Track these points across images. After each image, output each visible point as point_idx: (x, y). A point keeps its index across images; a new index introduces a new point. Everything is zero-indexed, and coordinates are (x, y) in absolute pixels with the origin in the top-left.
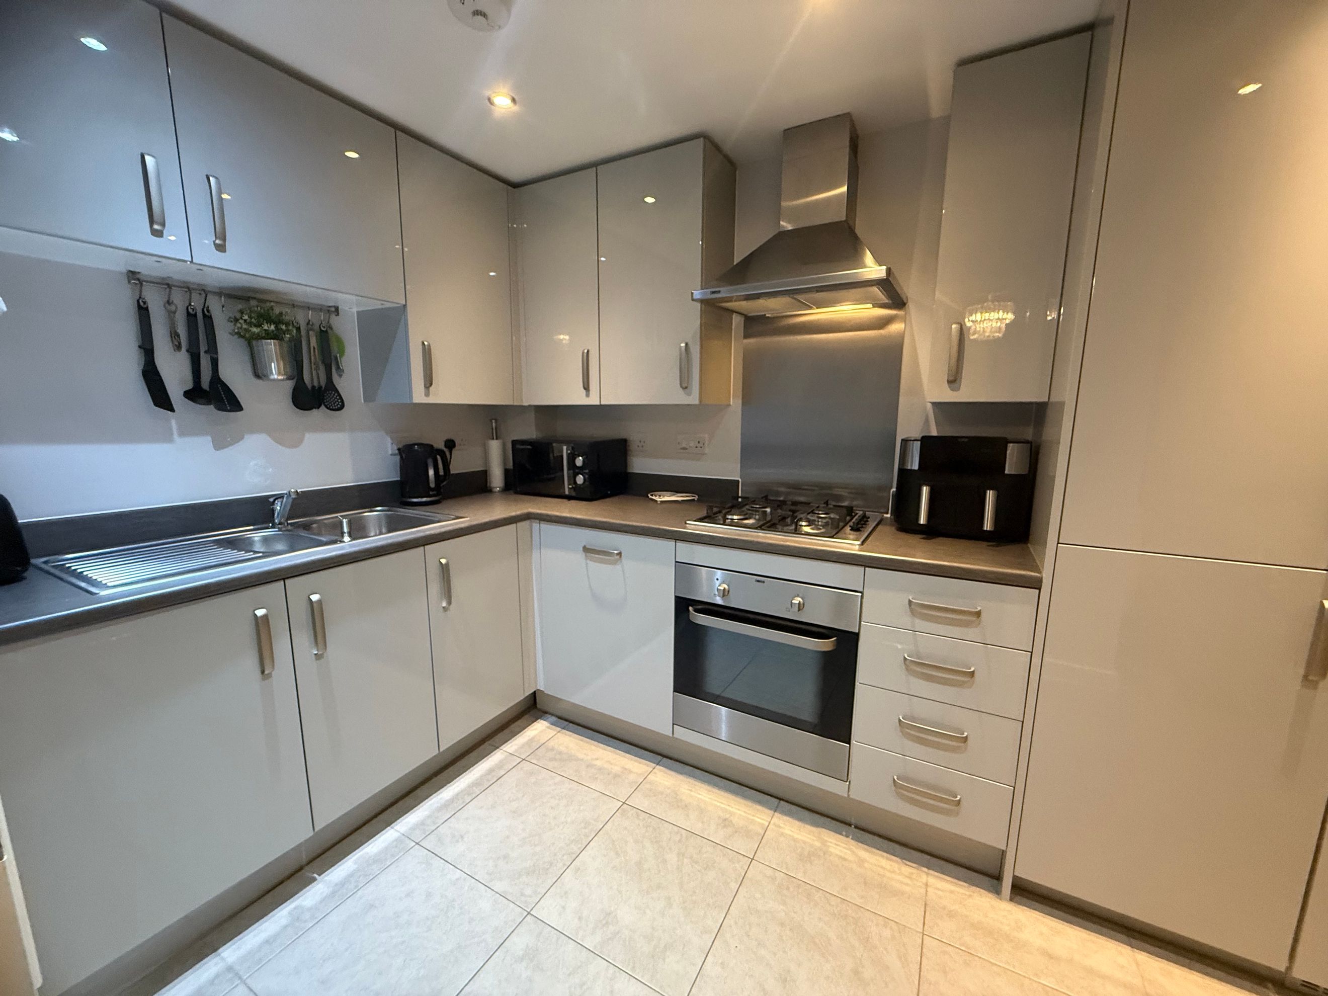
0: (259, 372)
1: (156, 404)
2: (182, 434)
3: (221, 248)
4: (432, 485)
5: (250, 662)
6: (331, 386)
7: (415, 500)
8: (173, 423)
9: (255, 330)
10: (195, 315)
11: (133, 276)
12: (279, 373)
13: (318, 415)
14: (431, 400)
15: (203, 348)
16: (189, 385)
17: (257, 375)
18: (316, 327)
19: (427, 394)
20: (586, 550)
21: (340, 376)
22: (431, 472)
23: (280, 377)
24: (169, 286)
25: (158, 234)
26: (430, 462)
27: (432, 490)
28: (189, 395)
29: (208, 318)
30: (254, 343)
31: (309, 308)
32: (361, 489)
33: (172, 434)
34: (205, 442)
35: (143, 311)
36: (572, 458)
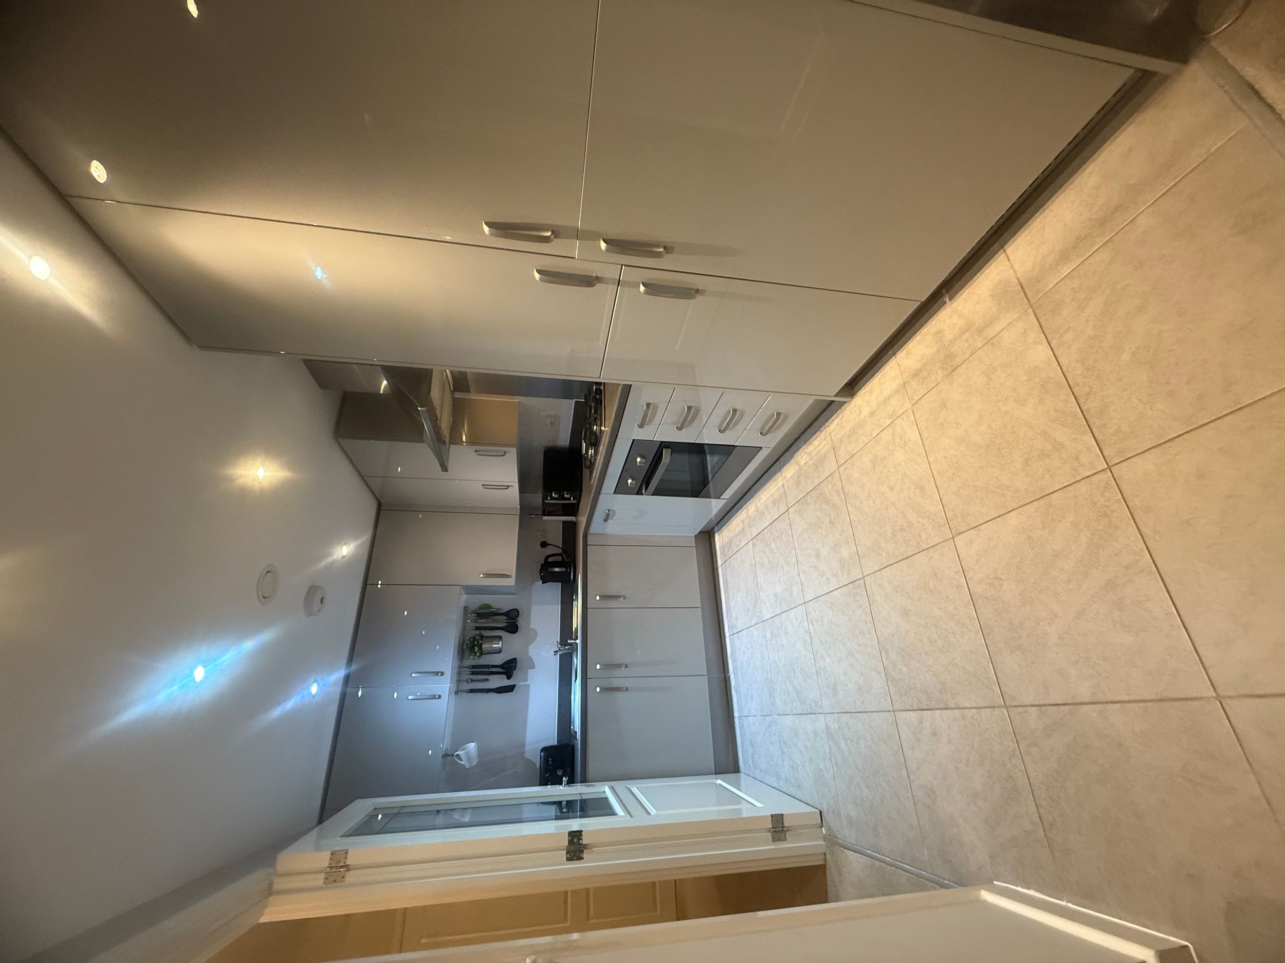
0: (499, 651)
1: (512, 691)
2: (526, 680)
3: (442, 673)
4: (564, 570)
5: (619, 695)
6: (507, 614)
7: (572, 577)
8: (521, 683)
9: (478, 654)
10: (472, 672)
11: (456, 693)
12: (499, 644)
13: (521, 622)
14: (513, 574)
15: (487, 670)
16: (504, 676)
17: (500, 652)
18: (476, 618)
19: (510, 576)
20: (606, 520)
21: (500, 610)
22: (557, 570)
23: (501, 643)
24: (459, 681)
25: (440, 697)
26: (550, 570)
27: (567, 569)
28: (509, 678)
29: (474, 667)
30: (484, 653)
31: (466, 621)
32: (563, 603)
33: (525, 685)
34: (531, 672)
35: (472, 691)
36: (552, 498)
